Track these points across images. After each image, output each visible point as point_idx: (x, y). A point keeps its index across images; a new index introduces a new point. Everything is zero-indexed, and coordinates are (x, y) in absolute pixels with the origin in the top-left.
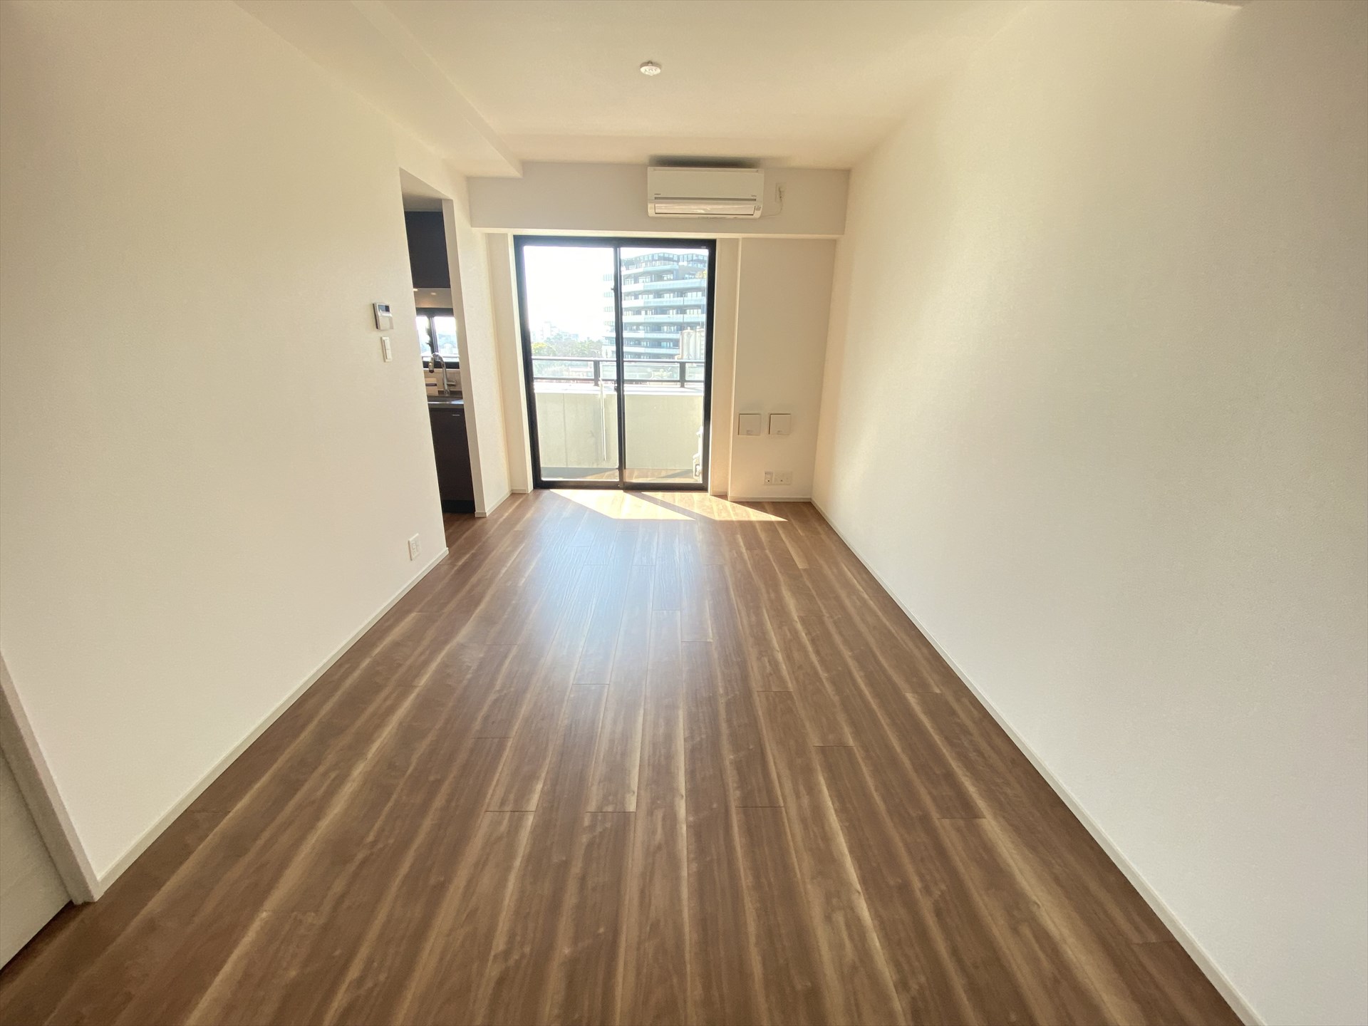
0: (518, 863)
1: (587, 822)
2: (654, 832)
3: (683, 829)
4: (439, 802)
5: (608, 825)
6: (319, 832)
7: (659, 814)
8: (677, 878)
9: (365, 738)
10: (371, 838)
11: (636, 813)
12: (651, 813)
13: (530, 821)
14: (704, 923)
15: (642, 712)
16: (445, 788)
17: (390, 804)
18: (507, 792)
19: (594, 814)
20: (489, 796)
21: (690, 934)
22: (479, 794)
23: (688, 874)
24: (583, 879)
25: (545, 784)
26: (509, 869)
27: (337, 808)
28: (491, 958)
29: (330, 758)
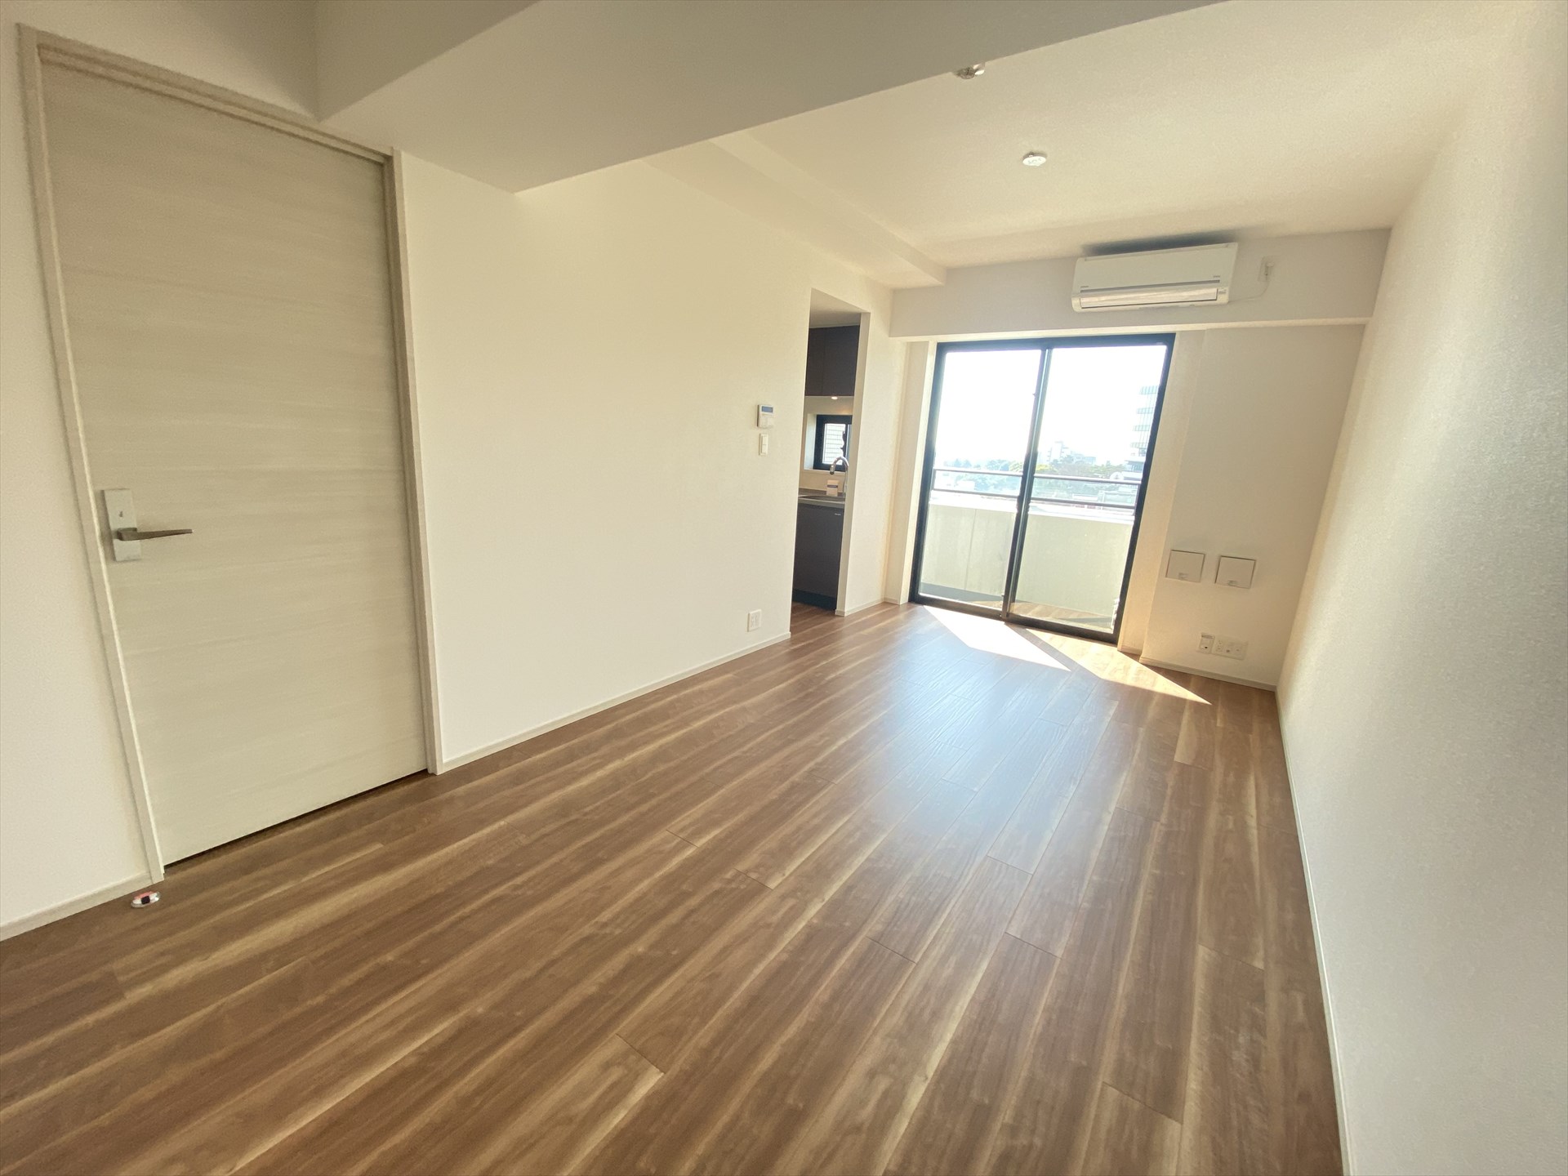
0: (658, 875)
1: (728, 875)
2: (774, 912)
3: (801, 925)
4: (644, 808)
5: (742, 887)
6: (565, 791)
7: (791, 902)
8: (761, 956)
9: (633, 747)
10: (587, 809)
11: (772, 890)
12: (783, 898)
13: (689, 852)
14: (754, 1001)
15: (846, 819)
16: (654, 802)
17: (614, 795)
18: (691, 825)
19: (739, 873)
20: (676, 821)
21: (735, 1000)
22: (672, 815)
23: (775, 958)
24: (692, 912)
25: (721, 833)
26: (650, 874)
27: (585, 782)
28: (594, 921)
29: (605, 750)
